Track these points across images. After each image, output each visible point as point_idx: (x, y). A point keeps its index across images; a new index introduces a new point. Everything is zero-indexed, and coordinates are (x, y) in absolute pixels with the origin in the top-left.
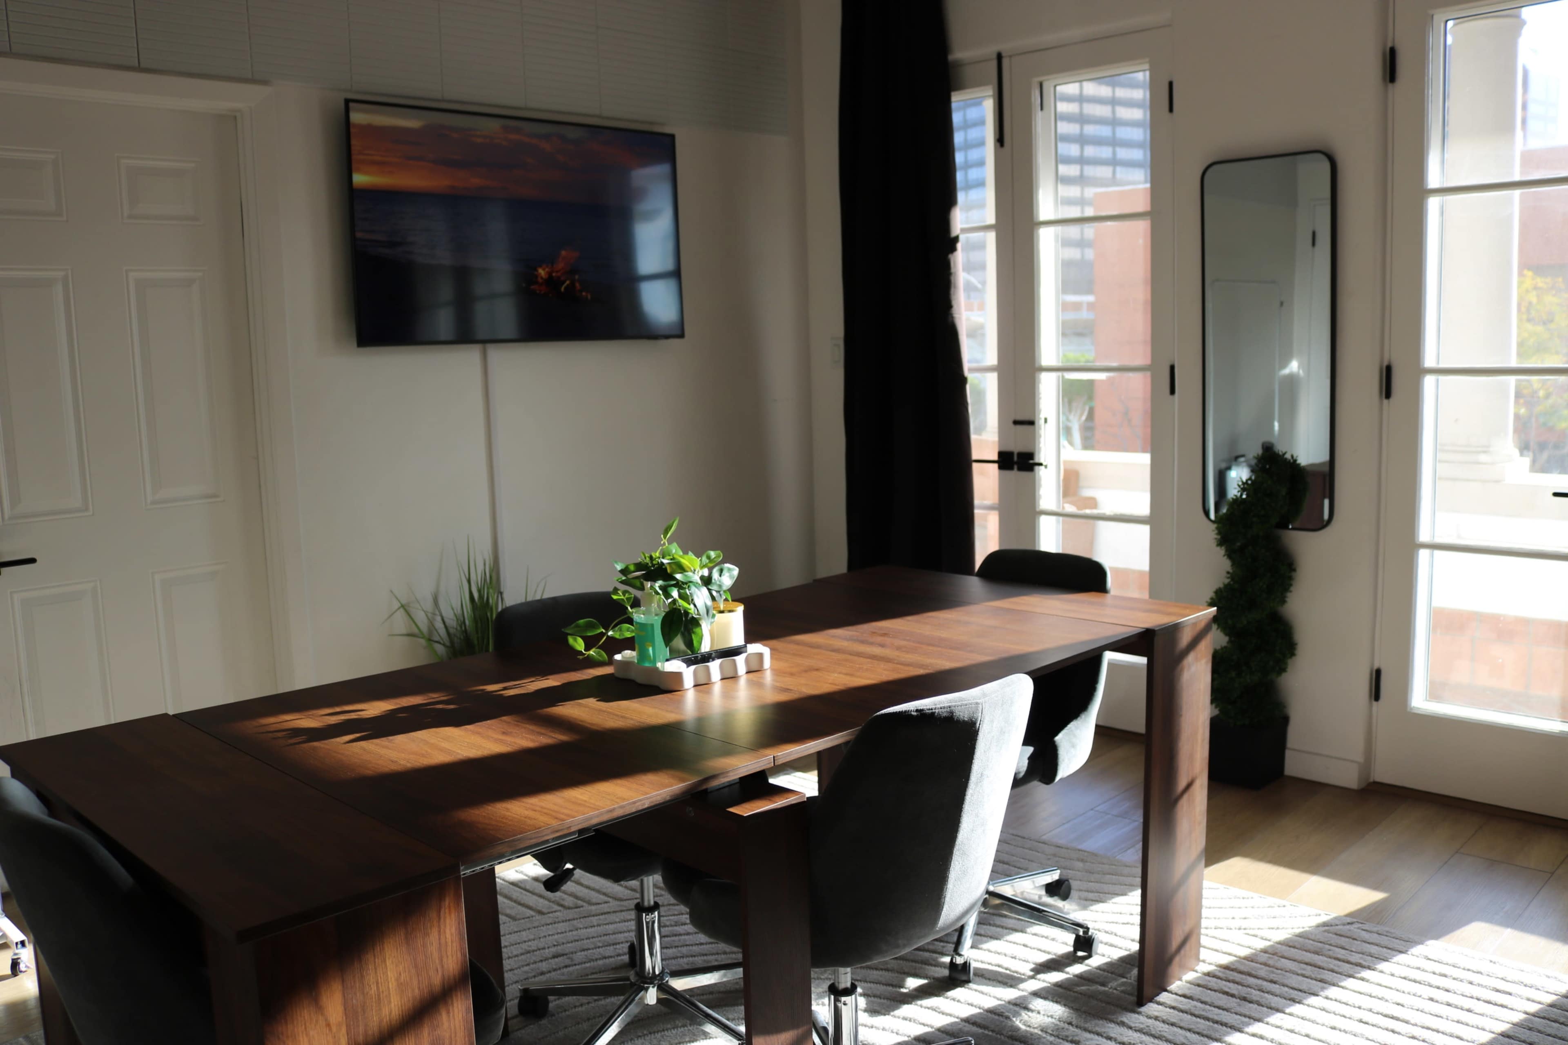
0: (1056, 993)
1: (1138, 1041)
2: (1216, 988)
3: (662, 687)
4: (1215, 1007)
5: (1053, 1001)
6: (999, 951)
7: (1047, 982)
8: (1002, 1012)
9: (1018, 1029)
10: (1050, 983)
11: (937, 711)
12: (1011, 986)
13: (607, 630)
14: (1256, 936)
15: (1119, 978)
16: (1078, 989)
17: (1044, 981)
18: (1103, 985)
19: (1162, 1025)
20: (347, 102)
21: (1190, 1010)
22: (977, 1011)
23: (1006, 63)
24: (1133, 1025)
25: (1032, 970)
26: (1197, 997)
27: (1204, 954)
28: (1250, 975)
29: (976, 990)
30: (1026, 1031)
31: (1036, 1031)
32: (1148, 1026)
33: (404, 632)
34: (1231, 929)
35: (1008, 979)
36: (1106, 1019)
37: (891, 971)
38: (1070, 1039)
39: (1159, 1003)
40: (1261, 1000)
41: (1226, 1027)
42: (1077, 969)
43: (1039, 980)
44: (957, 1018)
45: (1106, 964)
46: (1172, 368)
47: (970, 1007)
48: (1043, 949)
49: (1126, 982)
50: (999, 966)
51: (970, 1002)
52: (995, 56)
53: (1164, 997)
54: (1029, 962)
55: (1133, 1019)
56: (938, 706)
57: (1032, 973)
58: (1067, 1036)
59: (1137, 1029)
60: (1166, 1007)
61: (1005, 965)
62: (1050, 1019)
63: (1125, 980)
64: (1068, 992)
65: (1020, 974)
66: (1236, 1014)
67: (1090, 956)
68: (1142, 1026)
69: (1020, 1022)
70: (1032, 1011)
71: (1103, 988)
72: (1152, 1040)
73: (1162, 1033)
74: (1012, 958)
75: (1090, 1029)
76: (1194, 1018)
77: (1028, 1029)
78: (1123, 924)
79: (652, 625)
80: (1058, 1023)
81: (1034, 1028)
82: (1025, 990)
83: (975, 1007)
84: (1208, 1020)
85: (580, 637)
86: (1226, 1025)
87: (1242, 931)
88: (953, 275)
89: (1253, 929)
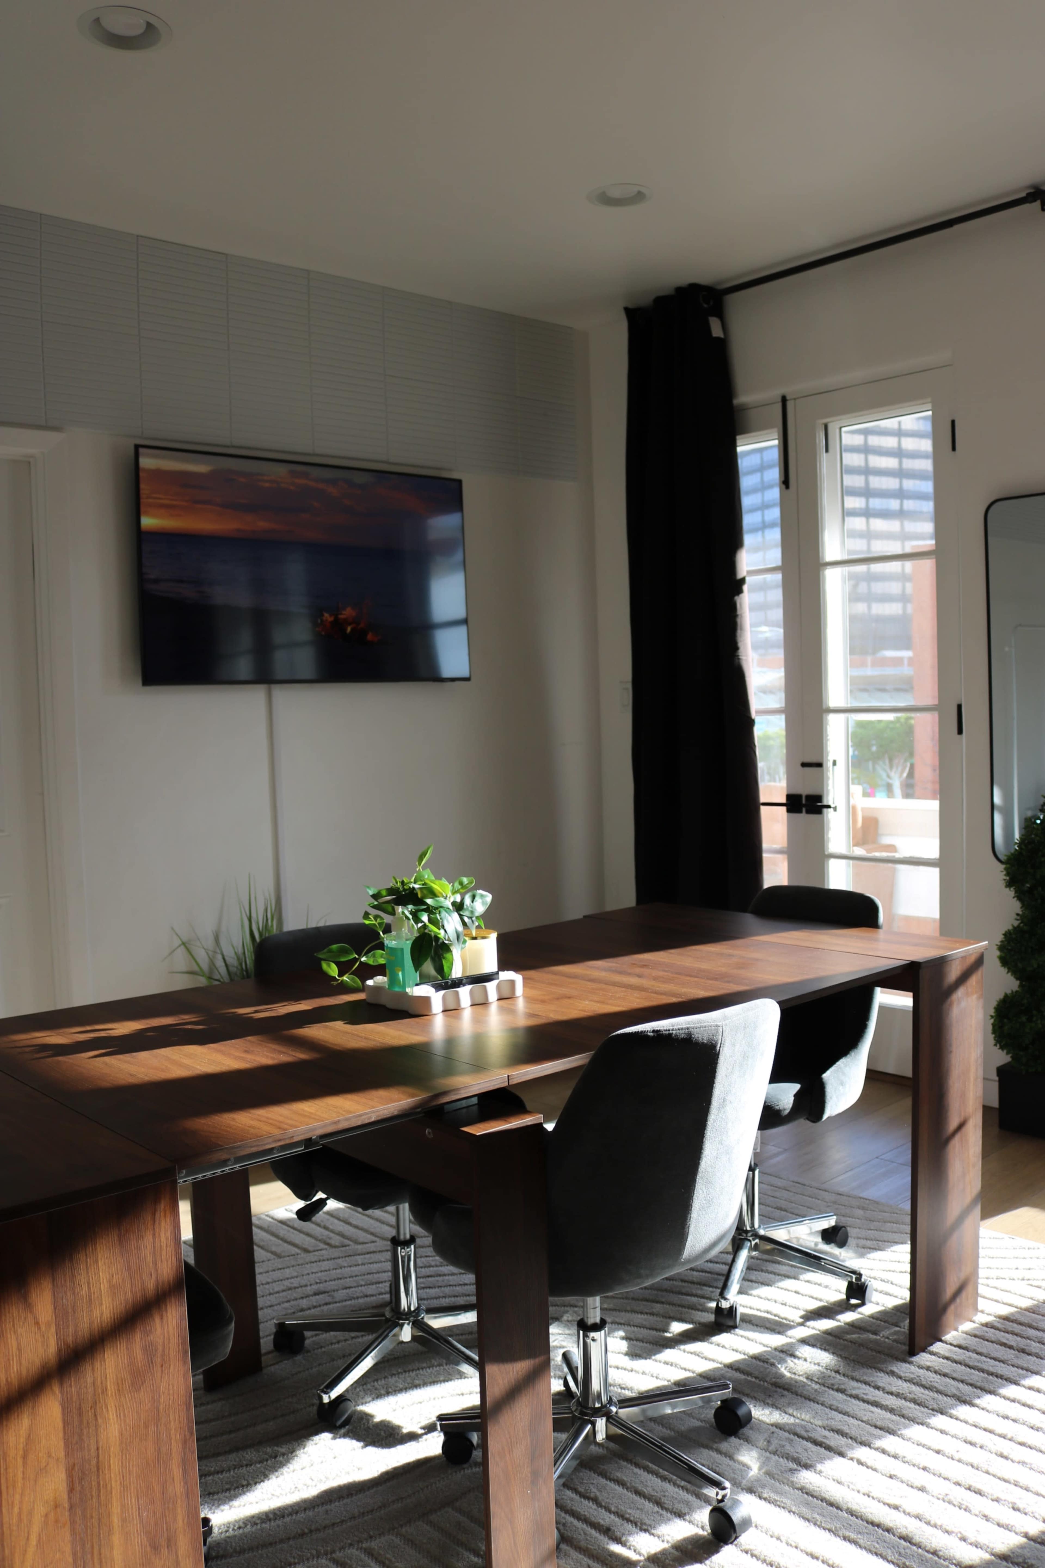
0: (825, 1341)
1: (907, 1391)
2: (993, 1339)
3: (411, 1012)
4: (990, 1358)
5: (821, 1349)
6: (769, 1298)
7: (817, 1330)
8: (767, 1359)
9: (783, 1376)
10: (819, 1330)
11: (674, 1032)
12: (779, 1333)
13: (360, 955)
14: (1040, 1287)
15: (892, 1327)
16: (848, 1337)
17: (813, 1328)
18: (875, 1332)
19: (933, 1375)
20: (137, 447)
21: (964, 1360)
22: (742, 1357)
23: (790, 405)
24: (903, 1375)
25: (802, 1317)
26: (975, 1348)
27: (982, 1304)
28: (1030, 1326)
29: (742, 1336)
30: (791, 1378)
31: (801, 1378)
32: (918, 1376)
33: (185, 969)
34: (1014, 1279)
35: (777, 1326)
36: (875, 1368)
37: (657, 1315)
38: (835, 1387)
39: (932, 1353)
40: (1040, 1353)
41: (1001, 1379)
42: (848, 1317)
43: (808, 1327)
44: (721, 1363)
45: (880, 1312)
46: (959, 707)
47: (735, 1352)
48: (815, 1296)
49: (899, 1331)
50: (768, 1312)
51: (735, 1348)
52: (780, 399)
53: (937, 1347)
54: (800, 1310)
55: (903, 1369)
56: (676, 1027)
57: (801, 1320)
58: (833, 1385)
59: (907, 1379)
60: (939, 1357)
61: (775, 1312)
62: (817, 1367)
63: (898, 1329)
64: (838, 1340)
65: (789, 1321)
66: (1013, 1366)
67: (863, 1304)
68: (912, 1376)
69: (785, 1369)
70: (799, 1358)
71: (875, 1337)
72: (922, 1390)
73: (933, 1384)
74: (782, 1304)
75: (858, 1377)
76: (968, 1369)
77: (793, 1376)
78: (901, 1272)
79: (402, 950)
80: (825, 1371)
81: (799, 1375)
82: (794, 1338)
83: (740, 1353)
84: (983, 1372)
85: (334, 962)
86: (1001, 1377)
87: (1026, 1282)
88: (739, 617)
89: (1038, 1280)
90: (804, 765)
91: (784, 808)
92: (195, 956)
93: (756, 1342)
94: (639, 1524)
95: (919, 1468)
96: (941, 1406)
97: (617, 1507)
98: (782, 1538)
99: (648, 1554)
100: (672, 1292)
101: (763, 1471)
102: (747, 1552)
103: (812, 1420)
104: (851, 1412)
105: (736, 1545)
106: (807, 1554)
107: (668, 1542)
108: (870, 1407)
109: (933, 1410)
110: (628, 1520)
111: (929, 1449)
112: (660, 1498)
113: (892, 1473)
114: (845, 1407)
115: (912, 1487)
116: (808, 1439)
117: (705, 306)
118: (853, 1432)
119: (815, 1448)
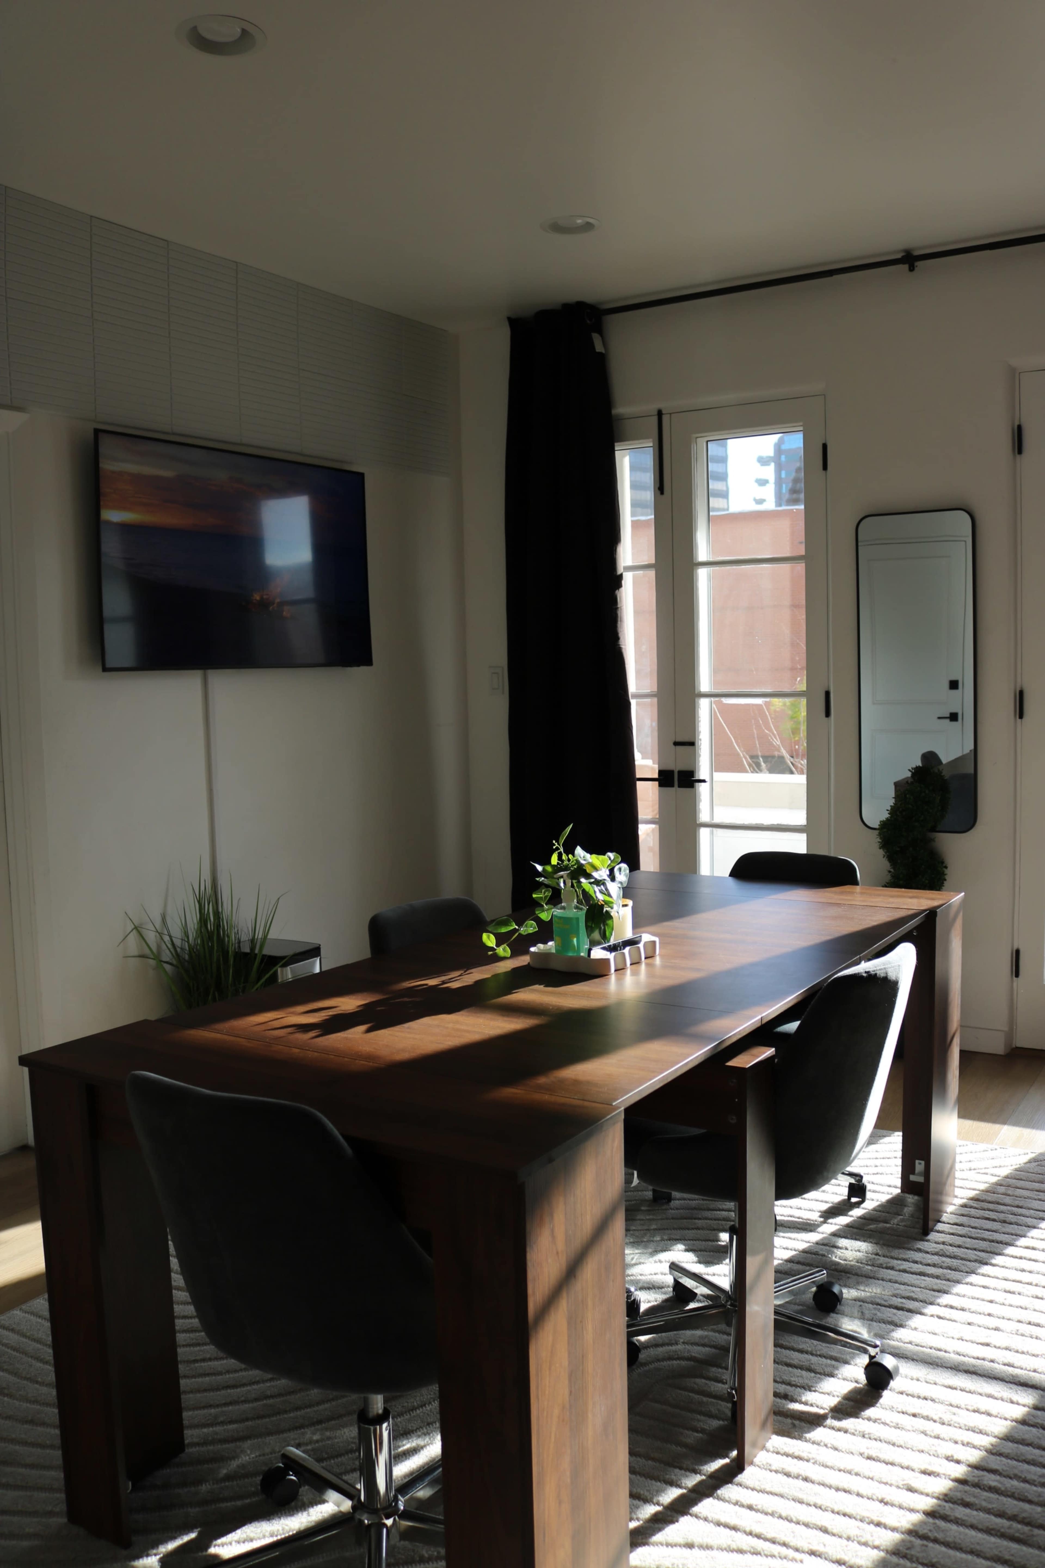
0: (852, 1233)
1: (940, 1262)
2: (978, 1216)
3: (590, 973)
4: (984, 1230)
5: (852, 1239)
7: (838, 1225)
8: (817, 1252)
9: (839, 1264)
10: (842, 1225)
12: (811, 1231)
13: (520, 926)
14: (987, 1174)
15: (897, 1216)
16: (869, 1227)
17: (835, 1224)
18: (886, 1222)
19: (950, 1248)
20: (97, 432)
21: (967, 1234)
22: (794, 1253)
23: (665, 419)
24: (929, 1250)
25: (821, 1217)
26: (967, 1224)
28: (998, 1203)
29: (783, 1237)
30: (846, 1264)
31: (852, 1263)
32: (941, 1250)
33: (136, 954)
34: (963, 1170)
35: (806, 1225)
36: (904, 1248)
37: (702, 1229)
38: (884, 1266)
39: (938, 1232)
40: (1018, 1221)
41: (1002, 1244)
42: (857, 1213)
43: (831, 1224)
44: (782, 1260)
45: (879, 1206)
46: (827, 694)
47: (786, 1250)
48: (820, 1199)
49: (903, 1219)
50: (791, 1216)
51: (784, 1247)
52: (656, 413)
53: (940, 1226)
54: (814, 1211)
55: (926, 1246)
56: (878, 968)
57: (822, 1219)
58: (881, 1264)
59: (933, 1253)
60: (946, 1234)
61: (797, 1215)
62: (858, 1254)
63: (902, 1217)
64: (862, 1231)
65: (813, 1221)
66: (1004, 1233)
67: (863, 1201)
68: (936, 1250)
69: (836, 1257)
70: (841, 1248)
71: (888, 1225)
72: (950, 1260)
73: (955, 1254)
74: (798, 1209)
75: (896, 1256)
76: (973, 1240)
77: (845, 1262)
78: (874, 1174)
80: (866, 1255)
81: (850, 1261)
82: (826, 1233)
83: (791, 1250)
84: (985, 1241)
85: (494, 934)
86: (1001, 1242)
87: (973, 1171)
88: (619, 609)
89: (981, 1169)
90: (676, 744)
91: (657, 783)
92: (146, 939)
93: (798, 1240)
94: (807, 1387)
95: (985, 1315)
96: (972, 1269)
97: (781, 1378)
98: (920, 1379)
99: (829, 1407)
100: (701, 1209)
101: (872, 1334)
102: (902, 1393)
103: (883, 1293)
104: (909, 1283)
105: (890, 1390)
106: (946, 1387)
107: (838, 1396)
108: (919, 1277)
109: (967, 1272)
110: (796, 1386)
111: (983, 1300)
112: (810, 1366)
113: (969, 1322)
114: (902, 1279)
115: (989, 1329)
116: (890, 1306)
117: (588, 322)
118: (921, 1297)
119: (900, 1312)
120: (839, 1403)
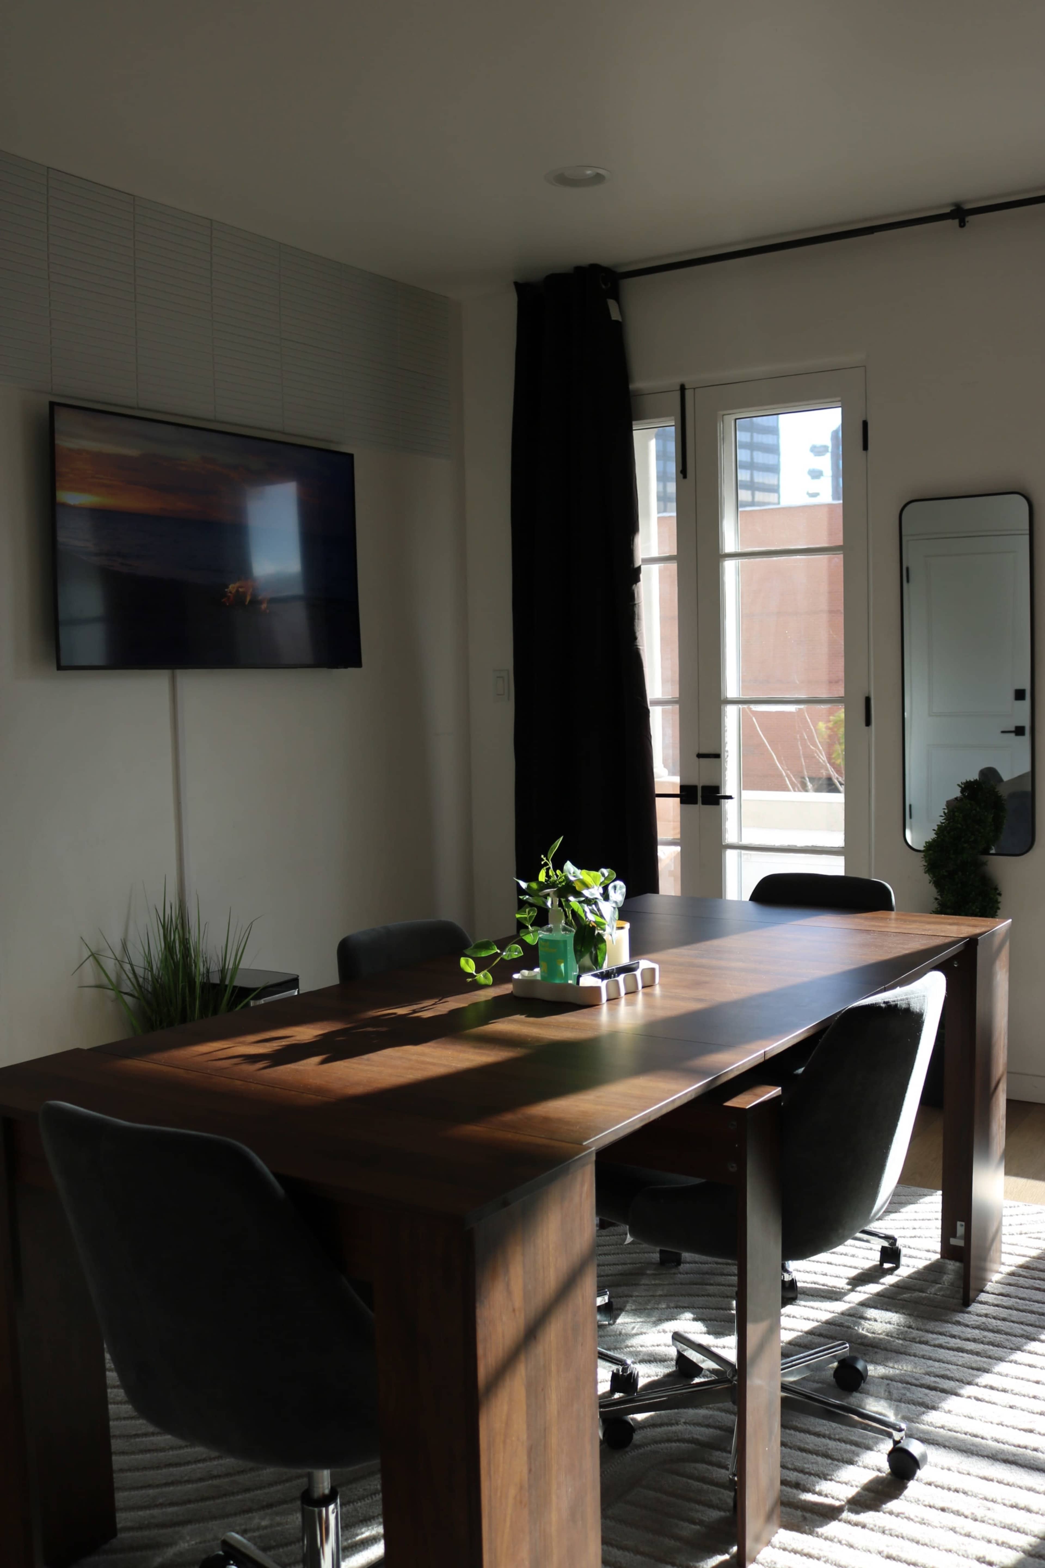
0: (883, 1303)
1: (981, 1336)
2: (1027, 1286)
4: (1034, 1301)
5: (882, 1309)
6: (808, 1270)
7: (868, 1294)
8: (841, 1323)
9: (866, 1336)
10: (871, 1294)
11: (899, 1003)
12: (837, 1300)
13: (502, 950)
14: (1039, 1239)
15: (934, 1284)
16: (902, 1297)
17: (865, 1293)
18: (922, 1291)
19: (994, 1321)
20: (52, 404)
21: (1013, 1306)
22: (816, 1324)
23: (689, 394)
24: (969, 1323)
25: (848, 1284)
26: (1014, 1294)
27: (1004, 1258)
29: (805, 1306)
30: (874, 1338)
31: (881, 1336)
32: (983, 1323)
33: (93, 983)
34: (1013, 1234)
35: (831, 1293)
36: (941, 1320)
37: (714, 1296)
38: (918, 1340)
39: (981, 1303)
42: (889, 1280)
43: (860, 1292)
44: (802, 1332)
45: (915, 1273)
46: (868, 700)
47: (807, 1321)
48: (849, 1265)
49: (942, 1288)
50: (815, 1283)
51: (805, 1317)
52: (678, 388)
53: (983, 1297)
54: (842, 1278)
55: (966, 1318)
57: (849, 1287)
58: (914, 1338)
59: (974, 1326)
60: (990, 1305)
61: (822, 1282)
62: (888, 1326)
63: (940, 1285)
64: (894, 1301)
65: (839, 1289)
67: (897, 1267)
68: (978, 1323)
69: (863, 1330)
70: (869, 1320)
71: (924, 1294)
72: (992, 1334)
73: (999, 1328)
74: (823, 1275)
75: (931, 1329)
76: (1020, 1313)
77: (874, 1335)
78: (911, 1237)
80: (898, 1327)
81: (878, 1334)
82: (853, 1303)
83: (813, 1320)
84: (1034, 1314)
85: (474, 959)
87: (1023, 1235)
88: (637, 606)
89: (1033, 1233)
90: (699, 756)
91: (678, 799)
92: (103, 966)
93: (821, 1310)
94: (821, 1475)
95: (1030, 1397)
96: (1017, 1345)
97: (793, 1464)
98: (952, 1468)
99: (846, 1498)
100: (714, 1274)
101: (899, 1417)
102: (930, 1484)
103: (914, 1370)
104: (945, 1359)
105: (917, 1480)
106: (981, 1478)
107: (857, 1486)
108: (956, 1353)
109: (1011, 1349)
110: (810, 1474)
111: (1029, 1381)
112: (826, 1452)
113: (1011, 1405)
114: (937, 1355)
115: (1033, 1413)
116: (922, 1386)
117: (604, 287)
118: (957, 1375)
119: (933, 1393)
120: (858, 1494)
